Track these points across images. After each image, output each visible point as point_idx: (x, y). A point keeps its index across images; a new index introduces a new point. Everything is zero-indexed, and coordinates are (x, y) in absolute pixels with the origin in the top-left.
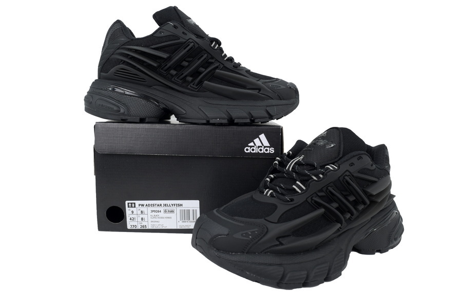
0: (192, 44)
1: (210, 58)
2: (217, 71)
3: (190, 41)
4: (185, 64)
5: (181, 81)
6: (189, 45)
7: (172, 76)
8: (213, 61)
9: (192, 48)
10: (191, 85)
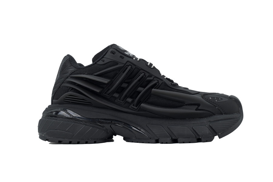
0: (130, 67)
1: (148, 77)
2: (153, 90)
3: (128, 64)
4: (125, 85)
5: (123, 102)
6: (127, 68)
7: (116, 98)
8: (151, 78)
9: (130, 70)
10: (132, 106)
